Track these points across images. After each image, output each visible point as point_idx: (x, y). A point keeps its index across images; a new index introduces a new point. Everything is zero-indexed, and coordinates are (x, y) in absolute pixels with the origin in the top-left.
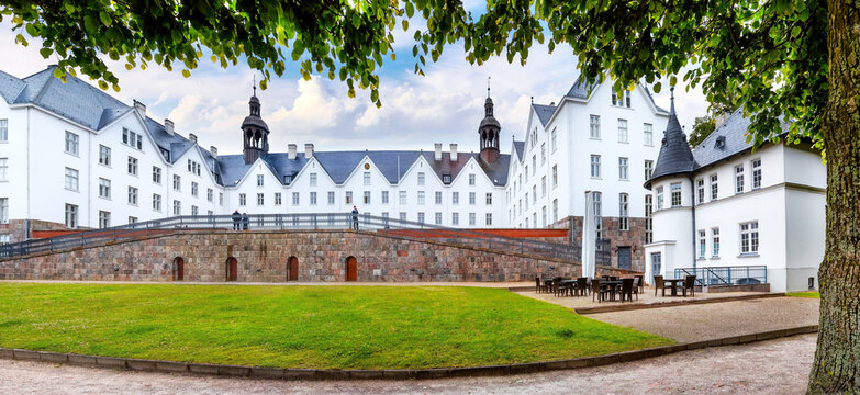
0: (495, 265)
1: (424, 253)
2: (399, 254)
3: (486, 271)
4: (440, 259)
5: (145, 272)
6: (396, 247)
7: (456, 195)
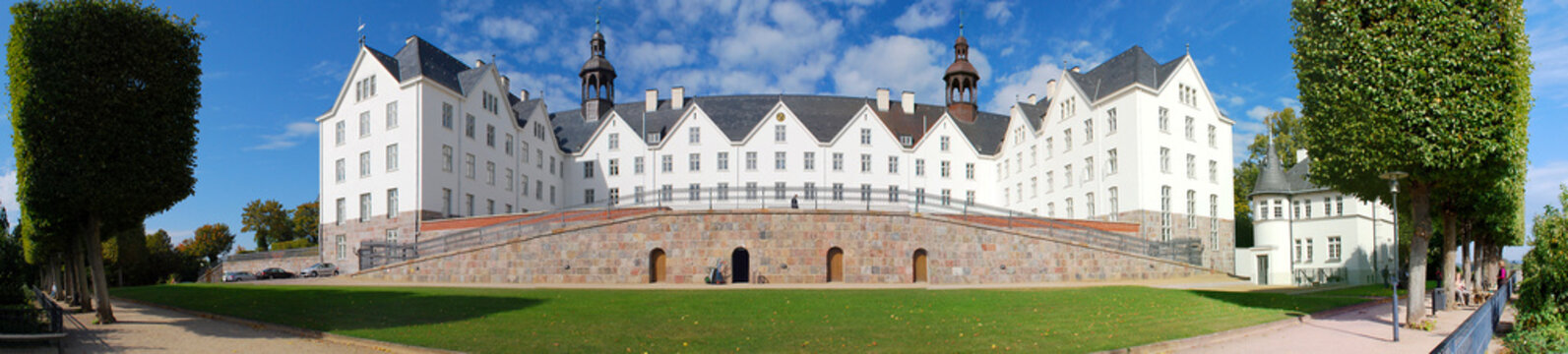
0: (1096, 263)
1: (1015, 248)
2: (984, 247)
3: (1086, 269)
4: (1035, 255)
5: (608, 271)
6: (980, 239)
7: (920, 163)
